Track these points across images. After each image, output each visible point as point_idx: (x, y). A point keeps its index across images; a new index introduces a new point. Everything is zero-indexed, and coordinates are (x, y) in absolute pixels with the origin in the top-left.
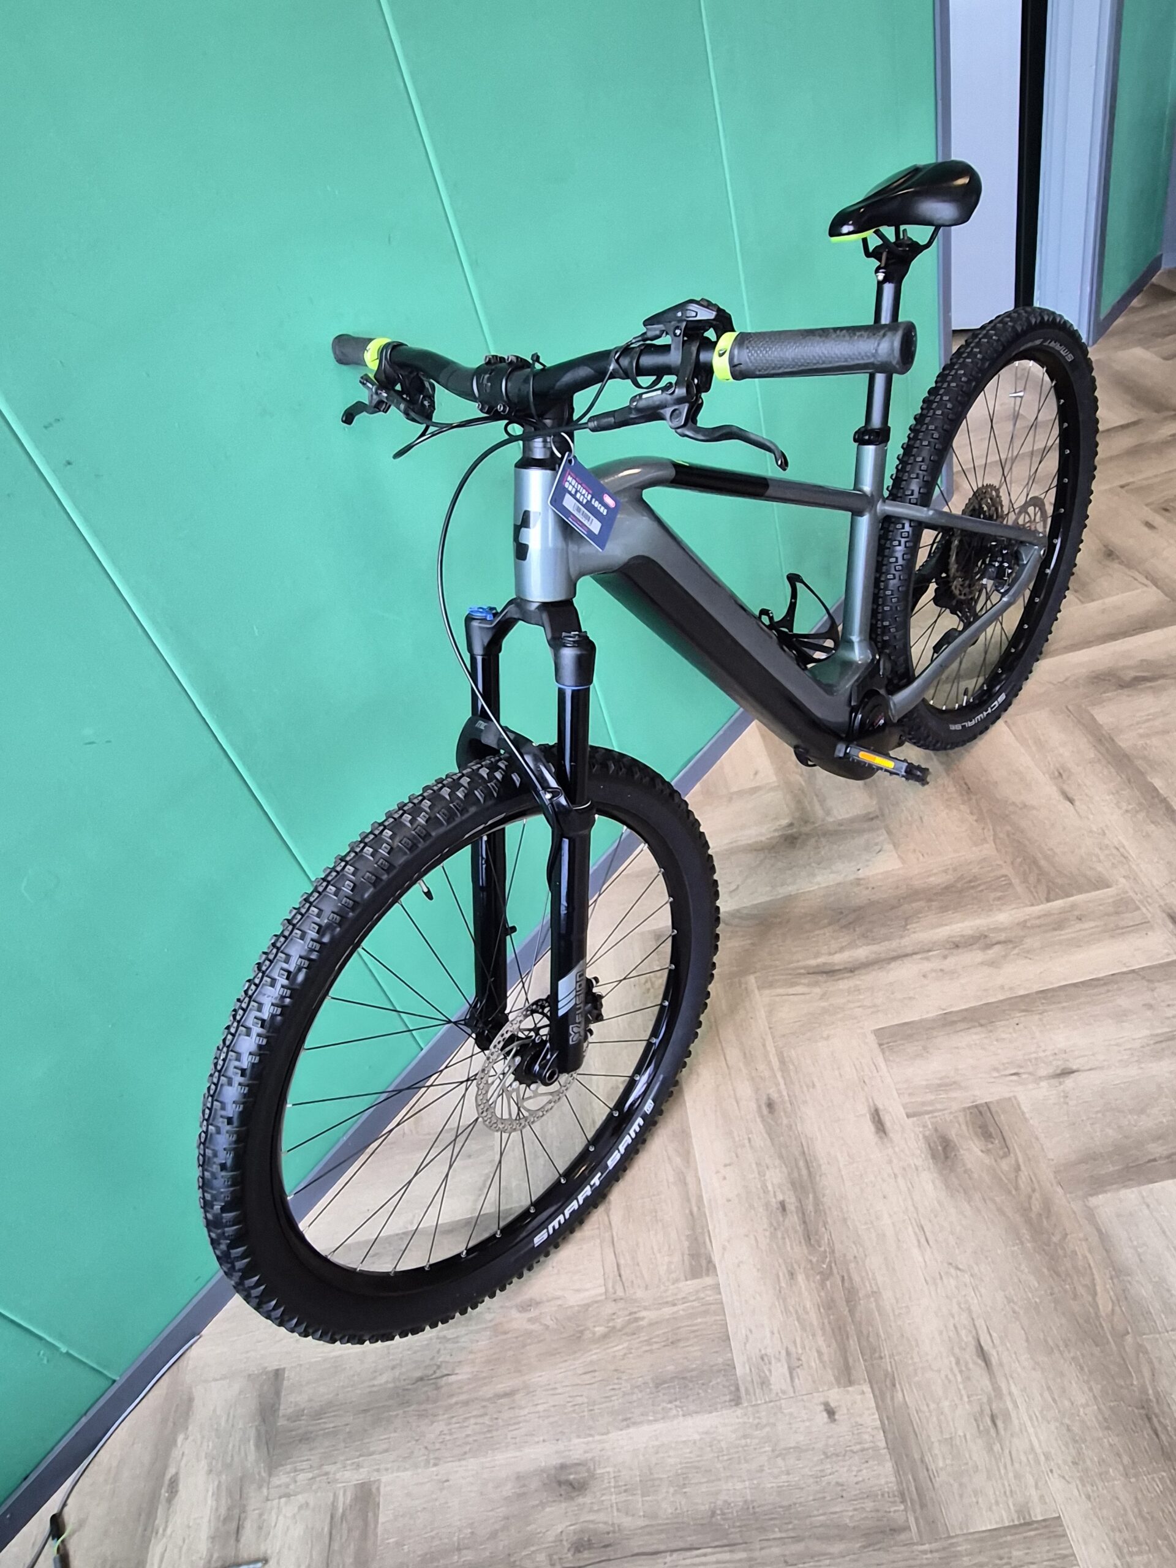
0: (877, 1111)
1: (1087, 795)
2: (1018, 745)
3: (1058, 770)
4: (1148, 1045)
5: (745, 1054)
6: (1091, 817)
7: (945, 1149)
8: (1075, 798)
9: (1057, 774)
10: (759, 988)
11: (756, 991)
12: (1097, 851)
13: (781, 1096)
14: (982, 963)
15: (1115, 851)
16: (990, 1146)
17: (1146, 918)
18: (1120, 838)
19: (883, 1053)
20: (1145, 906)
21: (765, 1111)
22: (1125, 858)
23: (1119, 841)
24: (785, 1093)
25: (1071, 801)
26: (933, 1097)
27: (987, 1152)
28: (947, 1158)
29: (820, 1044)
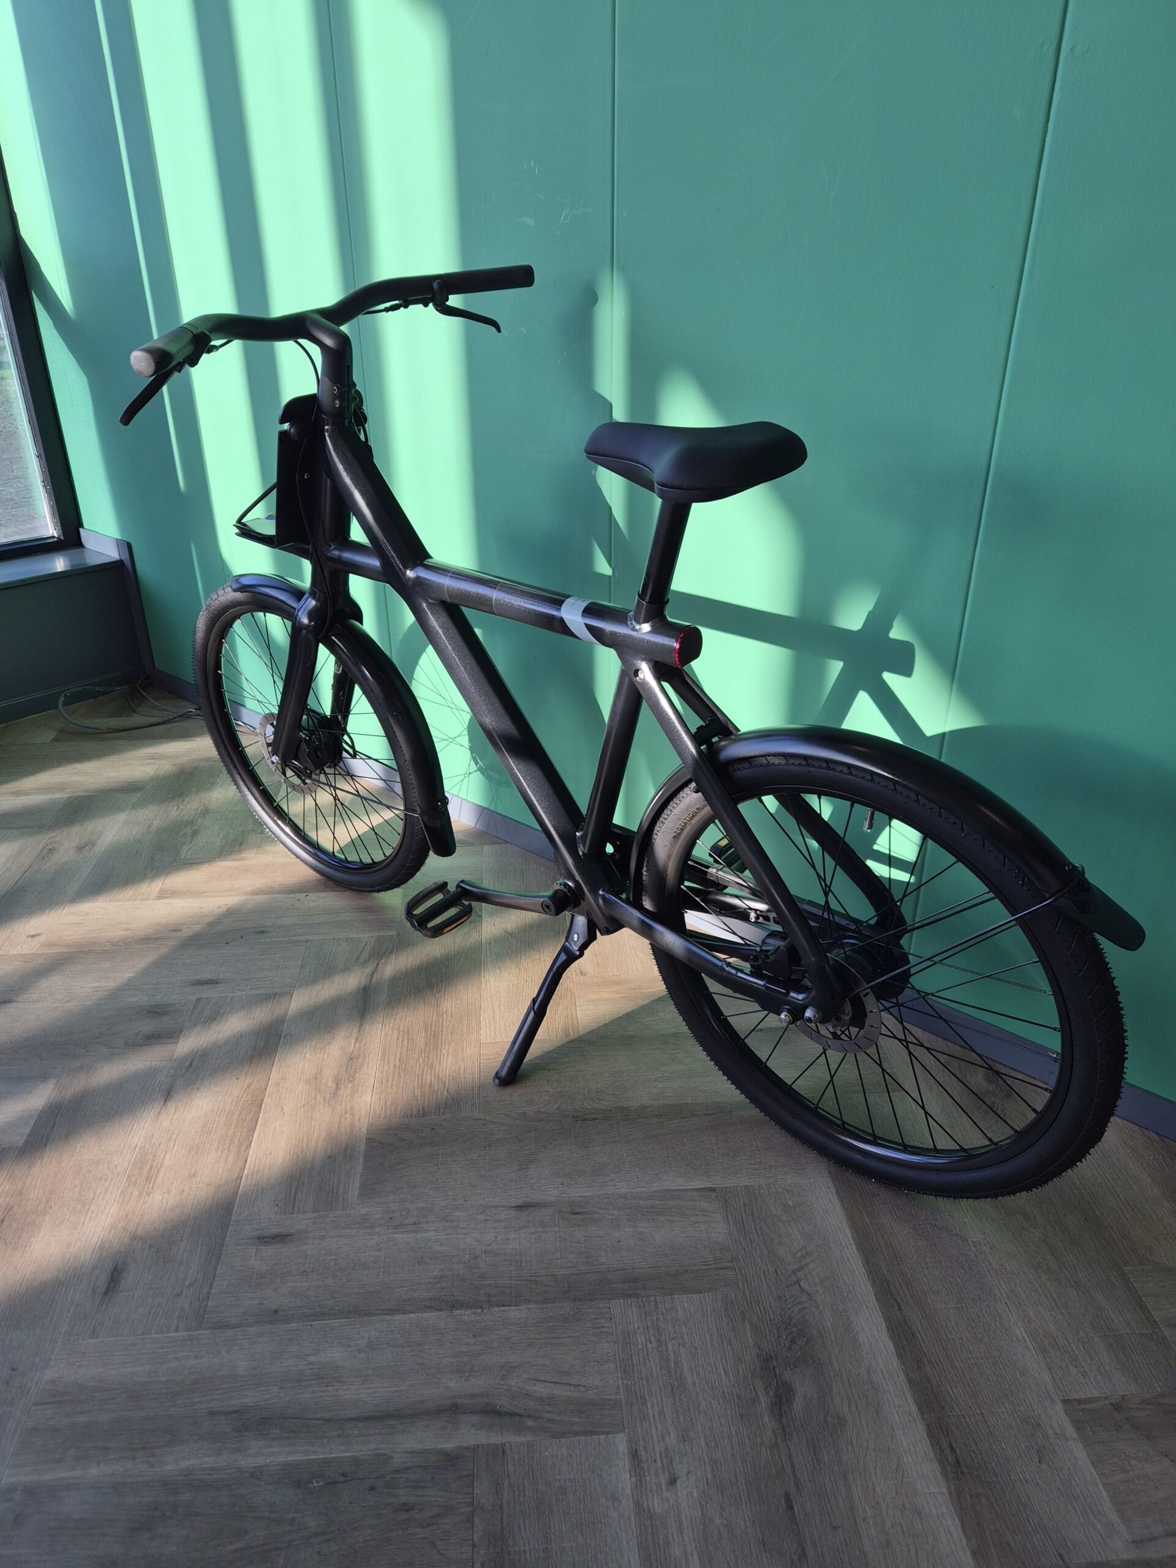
0: (217, 983)
1: (525, 1227)
2: (656, 1189)
3: (586, 1213)
4: (153, 1160)
5: (319, 924)
6: (482, 1217)
7: (158, 1013)
8: (525, 1213)
9: (581, 1210)
10: (379, 936)
11: (377, 934)
12: (421, 1205)
13: (266, 938)
14: (320, 1072)
15: (410, 1220)
16: (140, 1037)
17: (298, 1213)
18: (432, 1233)
19: (266, 994)
20: (315, 1218)
21: (259, 930)
22: (397, 1227)
23: (427, 1231)
24: (268, 940)
25: (520, 1208)
26: (205, 1014)
27: (137, 1034)
28: (149, 1012)
29: (300, 963)
